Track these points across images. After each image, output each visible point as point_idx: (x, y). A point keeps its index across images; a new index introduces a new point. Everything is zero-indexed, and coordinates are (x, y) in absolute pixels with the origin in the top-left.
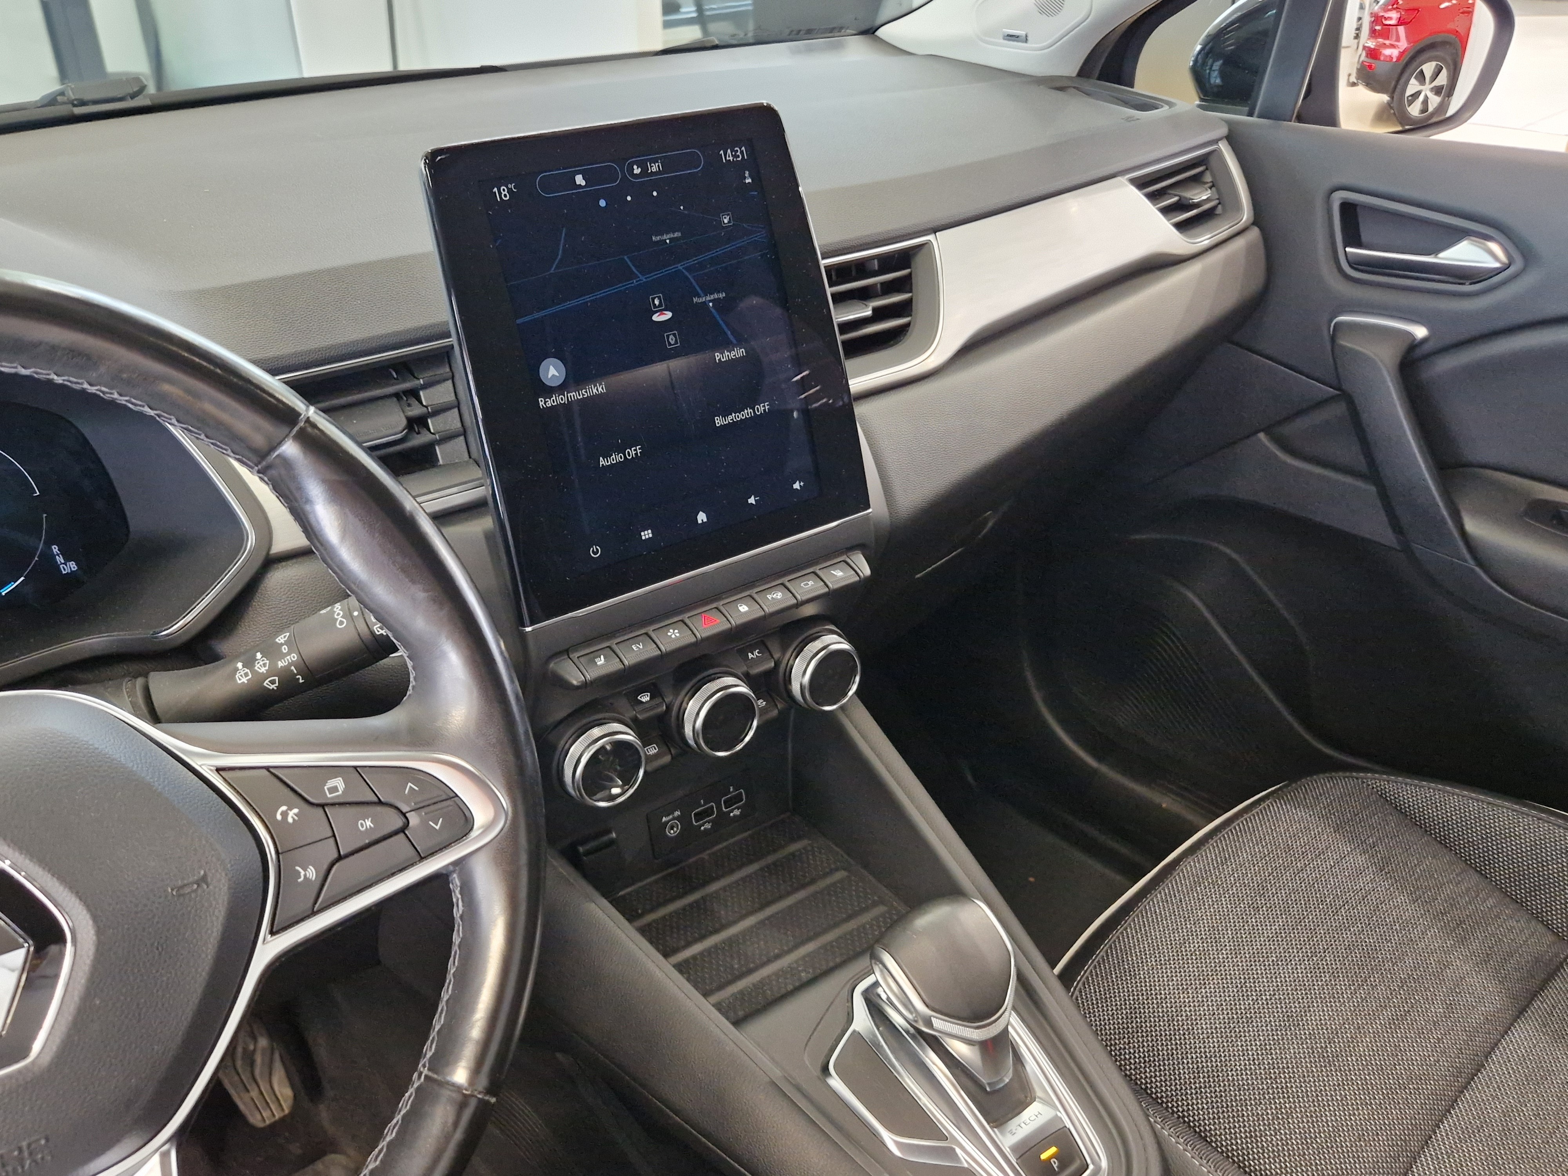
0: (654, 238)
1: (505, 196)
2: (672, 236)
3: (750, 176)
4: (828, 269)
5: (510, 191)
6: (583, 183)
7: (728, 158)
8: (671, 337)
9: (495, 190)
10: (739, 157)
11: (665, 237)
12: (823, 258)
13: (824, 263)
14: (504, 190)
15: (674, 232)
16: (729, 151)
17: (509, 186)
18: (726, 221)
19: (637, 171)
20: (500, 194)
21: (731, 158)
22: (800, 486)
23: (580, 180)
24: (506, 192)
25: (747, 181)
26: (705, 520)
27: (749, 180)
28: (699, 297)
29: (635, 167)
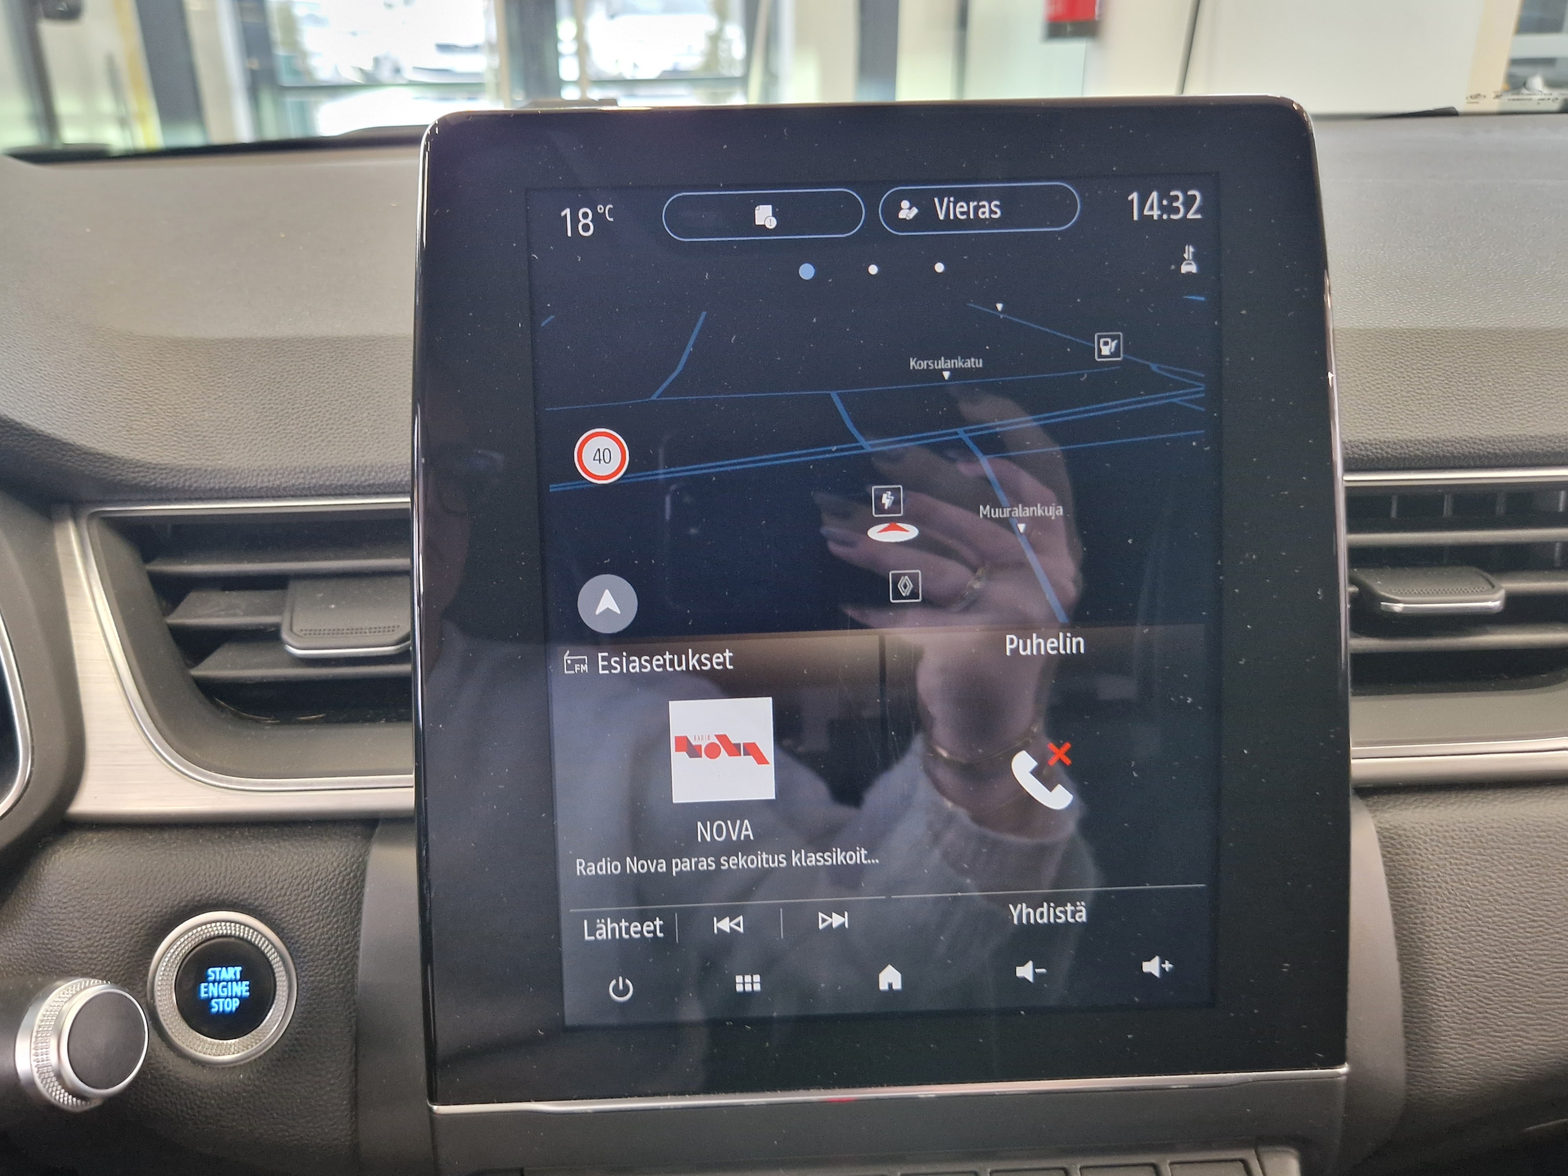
0: (912, 363)
1: (586, 228)
2: (959, 363)
3: (1197, 258)
4: (1355, 495)
5: (598, 219)
6: (772, 223)
7: (1146, 212)
8: (905, 580)
9: (567, 212)
10: (1177, 211)
11: (942, 364)
12: (1348, 470)
13: (1344, 479)
14: (585, 215)
15: (965, 357)
16: (1154, 195)
17: (600, 208)
18: (1106, 351)
19: (907, 212)
20: (575, 221)
21: (1156, 213)
22: (1162, 970)
23: (764, 216)
24: (588, 221)
25: (1185, 269)
26: (897, 986)
27: (1189, 268)
28: (996, 504)
29: (905, 204)
